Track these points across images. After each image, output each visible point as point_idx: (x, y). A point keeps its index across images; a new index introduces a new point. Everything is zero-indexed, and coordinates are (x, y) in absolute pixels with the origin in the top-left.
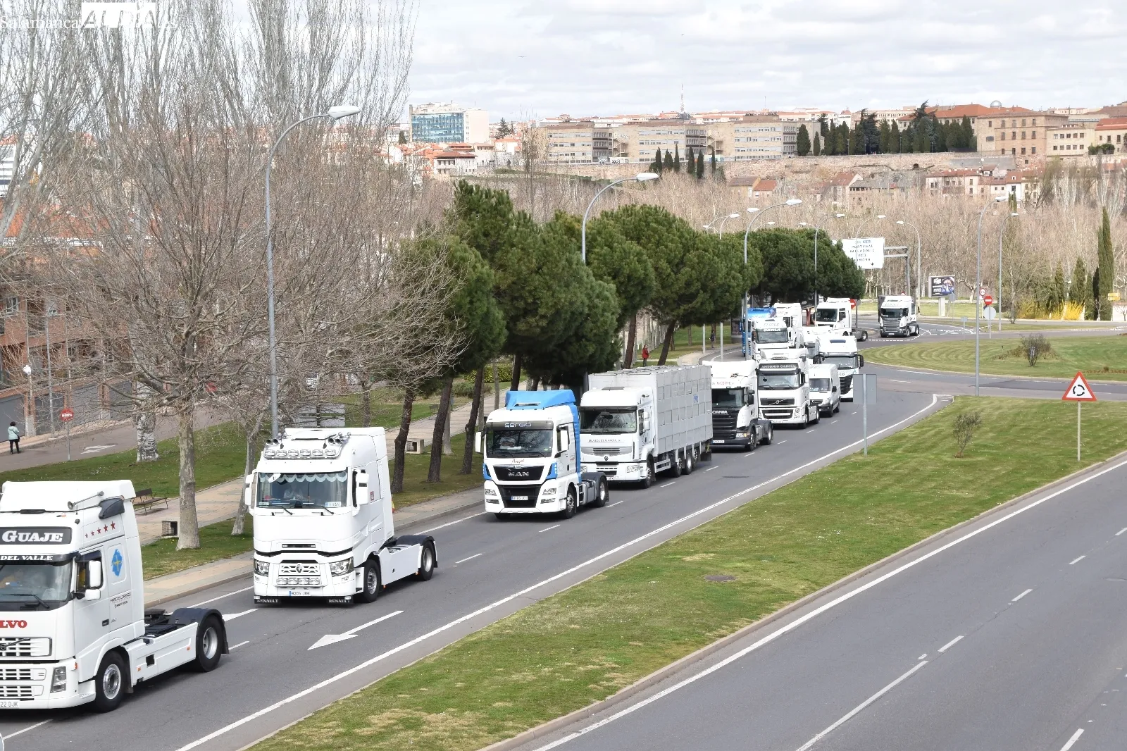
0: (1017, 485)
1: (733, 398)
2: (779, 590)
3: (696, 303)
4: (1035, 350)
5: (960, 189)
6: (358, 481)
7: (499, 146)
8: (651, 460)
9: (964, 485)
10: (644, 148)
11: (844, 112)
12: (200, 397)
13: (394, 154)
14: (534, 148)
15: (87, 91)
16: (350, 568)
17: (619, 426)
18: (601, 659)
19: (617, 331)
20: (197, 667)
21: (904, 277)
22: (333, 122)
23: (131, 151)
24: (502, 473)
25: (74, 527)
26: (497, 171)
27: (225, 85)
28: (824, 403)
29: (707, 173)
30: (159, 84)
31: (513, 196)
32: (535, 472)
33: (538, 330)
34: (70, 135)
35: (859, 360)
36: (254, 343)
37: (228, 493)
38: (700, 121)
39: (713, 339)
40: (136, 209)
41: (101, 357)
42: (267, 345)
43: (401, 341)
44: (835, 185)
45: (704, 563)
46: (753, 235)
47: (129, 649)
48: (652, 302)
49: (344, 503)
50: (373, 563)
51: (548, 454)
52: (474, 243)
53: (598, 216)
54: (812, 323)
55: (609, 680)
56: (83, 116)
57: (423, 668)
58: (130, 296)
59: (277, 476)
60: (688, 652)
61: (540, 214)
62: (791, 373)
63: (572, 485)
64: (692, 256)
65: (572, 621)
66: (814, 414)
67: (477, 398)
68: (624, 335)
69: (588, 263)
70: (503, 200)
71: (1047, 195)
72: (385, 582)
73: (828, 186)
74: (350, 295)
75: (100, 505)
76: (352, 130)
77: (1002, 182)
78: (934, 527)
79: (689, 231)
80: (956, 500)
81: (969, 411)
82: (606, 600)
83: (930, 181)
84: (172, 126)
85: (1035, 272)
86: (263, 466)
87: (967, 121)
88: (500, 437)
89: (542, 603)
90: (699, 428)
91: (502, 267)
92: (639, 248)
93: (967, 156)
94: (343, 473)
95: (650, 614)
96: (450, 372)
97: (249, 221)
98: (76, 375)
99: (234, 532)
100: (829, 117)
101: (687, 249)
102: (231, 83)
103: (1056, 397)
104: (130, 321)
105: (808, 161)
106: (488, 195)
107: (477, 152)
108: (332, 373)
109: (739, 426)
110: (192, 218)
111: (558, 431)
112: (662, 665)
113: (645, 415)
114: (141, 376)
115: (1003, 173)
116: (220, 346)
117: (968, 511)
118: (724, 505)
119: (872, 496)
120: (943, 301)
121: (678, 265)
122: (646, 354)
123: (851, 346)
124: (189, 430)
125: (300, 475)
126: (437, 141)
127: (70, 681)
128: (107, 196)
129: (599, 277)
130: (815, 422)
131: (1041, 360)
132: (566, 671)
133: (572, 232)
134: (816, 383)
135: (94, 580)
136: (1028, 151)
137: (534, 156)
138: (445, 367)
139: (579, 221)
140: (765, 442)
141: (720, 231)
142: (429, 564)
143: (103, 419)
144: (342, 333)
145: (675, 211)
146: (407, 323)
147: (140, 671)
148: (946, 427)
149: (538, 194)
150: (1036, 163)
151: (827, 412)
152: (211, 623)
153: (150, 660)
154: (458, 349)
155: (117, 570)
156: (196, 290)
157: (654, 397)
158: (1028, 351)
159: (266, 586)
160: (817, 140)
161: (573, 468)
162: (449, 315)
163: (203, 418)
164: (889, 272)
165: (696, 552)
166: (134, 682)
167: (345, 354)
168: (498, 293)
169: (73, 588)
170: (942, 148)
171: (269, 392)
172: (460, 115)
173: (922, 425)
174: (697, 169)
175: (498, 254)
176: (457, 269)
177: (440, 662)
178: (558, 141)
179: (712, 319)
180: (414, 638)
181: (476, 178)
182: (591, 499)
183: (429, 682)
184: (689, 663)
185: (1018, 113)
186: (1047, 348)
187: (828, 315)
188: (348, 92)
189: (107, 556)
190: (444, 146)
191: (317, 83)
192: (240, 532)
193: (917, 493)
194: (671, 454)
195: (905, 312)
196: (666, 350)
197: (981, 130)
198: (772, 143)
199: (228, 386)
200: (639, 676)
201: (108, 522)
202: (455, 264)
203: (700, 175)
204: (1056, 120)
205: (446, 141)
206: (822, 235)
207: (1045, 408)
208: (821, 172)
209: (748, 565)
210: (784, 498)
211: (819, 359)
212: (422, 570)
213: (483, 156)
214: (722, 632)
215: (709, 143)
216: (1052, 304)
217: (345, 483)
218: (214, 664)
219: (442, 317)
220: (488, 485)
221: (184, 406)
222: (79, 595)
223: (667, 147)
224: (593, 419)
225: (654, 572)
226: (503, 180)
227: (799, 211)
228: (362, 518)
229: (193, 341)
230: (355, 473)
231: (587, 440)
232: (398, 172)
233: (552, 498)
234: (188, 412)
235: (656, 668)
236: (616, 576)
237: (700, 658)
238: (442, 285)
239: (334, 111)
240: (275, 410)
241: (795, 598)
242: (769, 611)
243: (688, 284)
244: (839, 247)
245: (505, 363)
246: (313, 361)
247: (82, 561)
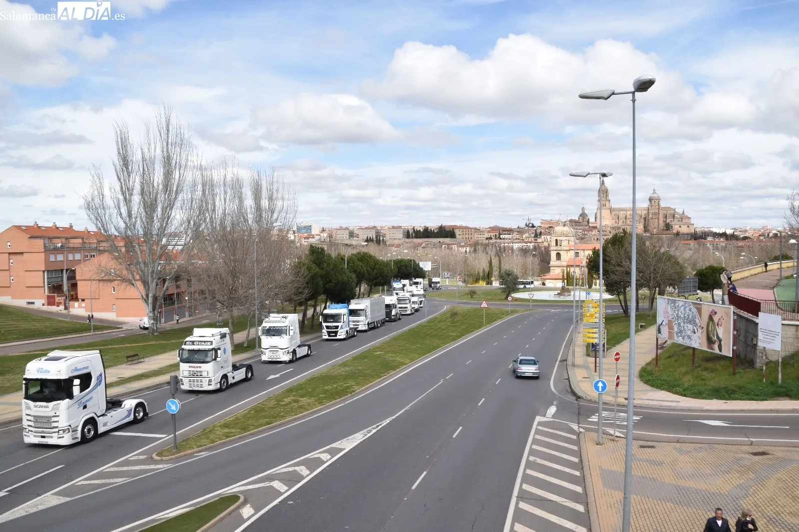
0: (468, 331)
1: (391, 307)
2: (402, 362)
3: (378, 280)
4: (472, 293)
5: (452, 248)
6: (291, 328)
7: (322, 235)
8: (368, 324)
9: (453, 332)
10: (363, 236)
11: (420, 226)
12: (235, 306)
13: (292, 237)
14: (332, 235)
15: (205, 219)
16: (288, 353)
17: (359, 314)
18: (351, 383)
19: (355, 288)
20: (246, 380)
21: (437, 273)
22: (274, 227)
23: (217, 236)
24: (327, 327)
25: (214, 341)
26: (322, 242)
27: (244, 217)
28: (416, 308)
29: (381, 243)
30: (226, 217)
31: (326, 249)
32: (337, 327)
33: (332, 287)
34: (200, 232)
35: (424, 296)
36: (251, 291)
37: (242, 335)
38: (379, 228)
39: (383, 290)
40: (218, 252)
41: (207, 295)
42: (255, 292)
43: (293, 291)
44: (417, 247)
45: (380, 354)
46: (394, 261)
47: (228, 375)
48: (366, 280)
49: (286, 335)
50: (294, 352)
51: (341, 322)
52: (314, 262)
53: (350, 255)
54: (411, 286)
55: (353, 388)
56: (204, 226)
57: (299, 385)
58: (215, 277)
59: (268, 327)
60: (376, 380)
61: (334, 255)
62: (407, 300)
63: (347, 331)
64: (377, 266)
65: (343, 372)
66: (413, 311)
67: (315, 307)
68: (358, 289)
69: (347, 268)
70: (323, 250)
71: (475, 250)
72: (297, 357)
73: (416, 247)
74: (279, 277)
75: (220, 335)
76: (280, 230)
77: (463, 246)
78: (445, 344)
79: (376, 259)
80: (452, 336)
81: (455, 311)
82: (352, 365)
83: (443, 246)
84: (229, 229)
85: (472, 272)
86: (264, 324)
87: (453, 229)
88: (327, 318)
89: (334, 366)
90: (382, 315)
91: (322, 269)
92: (362, 264)
93: (454, 239)
94: (286, 327)
95: (365, 369)
96: (307, 300)
97: (249, 255)
98: (200, 300)
99: (245, 346)
100: (416, 228)
101: (375, 264)
102: (246, 218)
103: (478, 306)
104: (216, 284)
105: (410, 240)
106: (318, 248)
107: (315, 236)
108: (273, 300)
109: (393, 314)
110: (234, 255)
111: (344, 315)
112: (368, 384)
113: (367, 311)
114: (218, 300)
115: (463, 244)
116: (241, 292)
117: (455, 339)
118: (386, 338)
119: (428, 335)
120: (447, 280)
121: (373, 269)
122: (364, 295)
123: (422, 292)
124: (232, 316)
125: (274, 327)
126: (304, 233)
127: (213, 383)
128: (209, 249)
129: (350, 272)
130: (413, 313)
131: (474, 296)
132: (341, 386)
133: (343, 259)
134: (414, 303)
135: (219, 356)
136: (470, 238)
137: (332, 238)
138: (306, 298)
139: (345, 256)
140: (400, 319)
141: (385, 259)
142: (309, 352)
143: (208, 313)
144: (276, 288)
145: (372, 254)
146: (296, 285)
147: (231, 381)
148: (448, 315)
149: (333, 248)
150: (472, 242)
151: (417, 310)
152: (249, 368)
153: (233, 378)
154: (310, 293)
155: (225, 353)
156: (234, 275)
157: (369, 306)
158: (471, 294)
159: (264, 358)
160: (412, 234)
161: (347, 326)
162: (307, 283)
163: (236, 312)
164: (432, 272)
165: (378, 351)
166: (229, 384)
167: (277, 294)
168: (321, 277)
169: (213, 358)
170: (446, 237)
171: (255, 305)
172: (311, 226)
173: (442, 315)
174: (378, 242)
175: (322, 265)
176: (309, 270)
177: (305, 383)
178: (339, 233)
179: (383, 285)
180: (297, 376)
181: (315, 244)
182: (352, 335)
183: (301, 389)
184: (376, 383)
185: (467, 228)
186: (476, 293)
187: (417, 283)
188: (279, 220)
189: (222, 349)
190: (306, 234)
191: (270, 217)
192: (246, 346)
193: (441, 334)
194: (374, 322)
195: (439, 283)
196: (369, 294)
197: (457, 232)
198: (400, 235)
199: (243, 304)
200: (362, 387)
201: (222, 340)
202: (309, 269)
203: (379, 244)
204: (477, 230)
205: (307, 233)
206: (414, 261)
207: (475, 310)
208: (414, 243)
209: (393, 355)
210: (403, 336)
211: (413, 295)
212: (308, 354)
213: (318, 237)
214: (385, 374)
215: (382, 234)
216: (477, 281)
217: (287, 329)
218: (250, 379)
219: (305, 284)
220: (323, 331)
221: (231, 309)
222: (215, 359)
223: (370, 235)
224: (353, 313)
225: (366, 357)
226: (323, 244)
227: (408, 254)
228: (292, 339)
229: (234, 290)
230: (289, 327)
231: (351, 318)
232: (293, 242)
233: (341, 334)
234: (232, 311)
235: (366, 385)
236: (356, 358)
237: (379, 382)
238: (305, 275)
239: (274, 224)
240: (256, 310)
241: (407, 364)
242: (399, 368)
243: (376, 275)
244: (419, 264)
245: (323, 297)
246: (268, 297)
247: (216, 350)
